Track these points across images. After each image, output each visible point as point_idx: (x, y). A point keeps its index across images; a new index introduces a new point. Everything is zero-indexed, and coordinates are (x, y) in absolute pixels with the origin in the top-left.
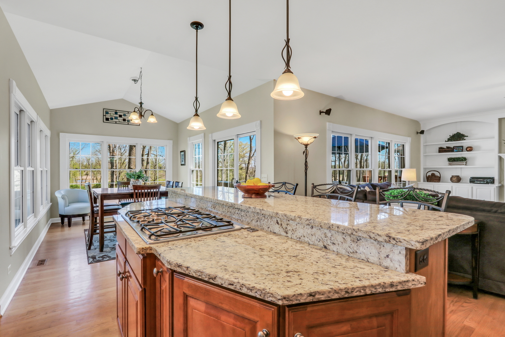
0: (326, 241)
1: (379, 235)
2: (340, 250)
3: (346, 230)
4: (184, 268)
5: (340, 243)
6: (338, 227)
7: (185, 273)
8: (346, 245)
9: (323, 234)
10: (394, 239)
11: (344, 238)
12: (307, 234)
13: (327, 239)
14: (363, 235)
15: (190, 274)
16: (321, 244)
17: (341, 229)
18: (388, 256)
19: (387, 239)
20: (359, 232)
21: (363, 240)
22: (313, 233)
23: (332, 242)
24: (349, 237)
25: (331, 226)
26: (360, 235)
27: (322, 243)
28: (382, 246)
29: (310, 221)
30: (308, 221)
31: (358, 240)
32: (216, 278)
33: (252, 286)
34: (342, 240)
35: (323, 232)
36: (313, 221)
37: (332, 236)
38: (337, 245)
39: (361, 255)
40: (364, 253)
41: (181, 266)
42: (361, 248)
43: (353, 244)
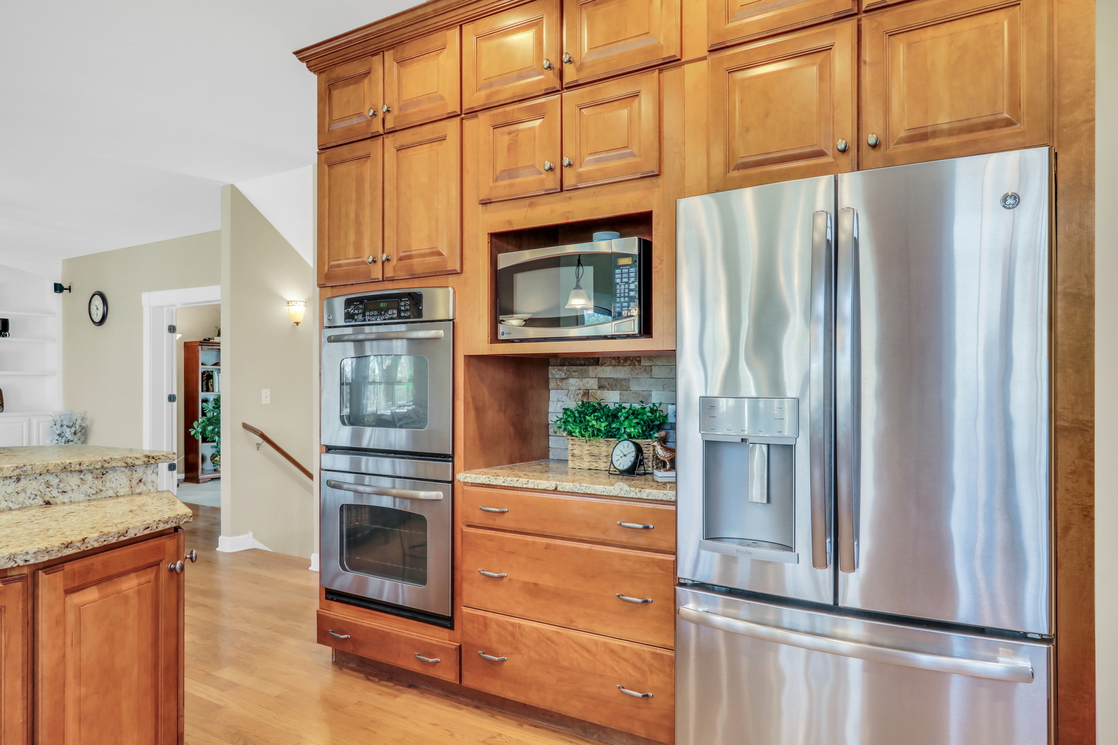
0: (49, 494)
1: (137, 458)
2: (75, 497)
3: (93, 465)
4: (77, 544)
5: (74, 487)
6: (80, 464)
7: (79, 551)
8: (85, 488)
9: (43, 485)
10: (153, 458)
11: (82, 479)
12: (6, 494)
13: (51, 488)
14: (117, 465)
15: (89, 548)
16: (40, 501)
17: (85, 465)
18: (140, 481)
19: (146, 460)
20: (112, 462)
21: (110, 472)
22: (19, 489)
23: (60, 491)
24: (90, 474)
25: (67, 465)
26: (114, 465)
27: (41, 499)
28: (134, 472)
29: (25, 468)
30: (18, 470)
31: (103, 475)
32: (129, 531)
33: (167, 517)
34: (79, 482)
35: (42, 481)
36: (30, 468)
37: (60, 481)
38: (70, 492)
39: (108, 492)
40: (112, 488)
41: (71, 543)
42: (108, 484)
43: (96, 482)
